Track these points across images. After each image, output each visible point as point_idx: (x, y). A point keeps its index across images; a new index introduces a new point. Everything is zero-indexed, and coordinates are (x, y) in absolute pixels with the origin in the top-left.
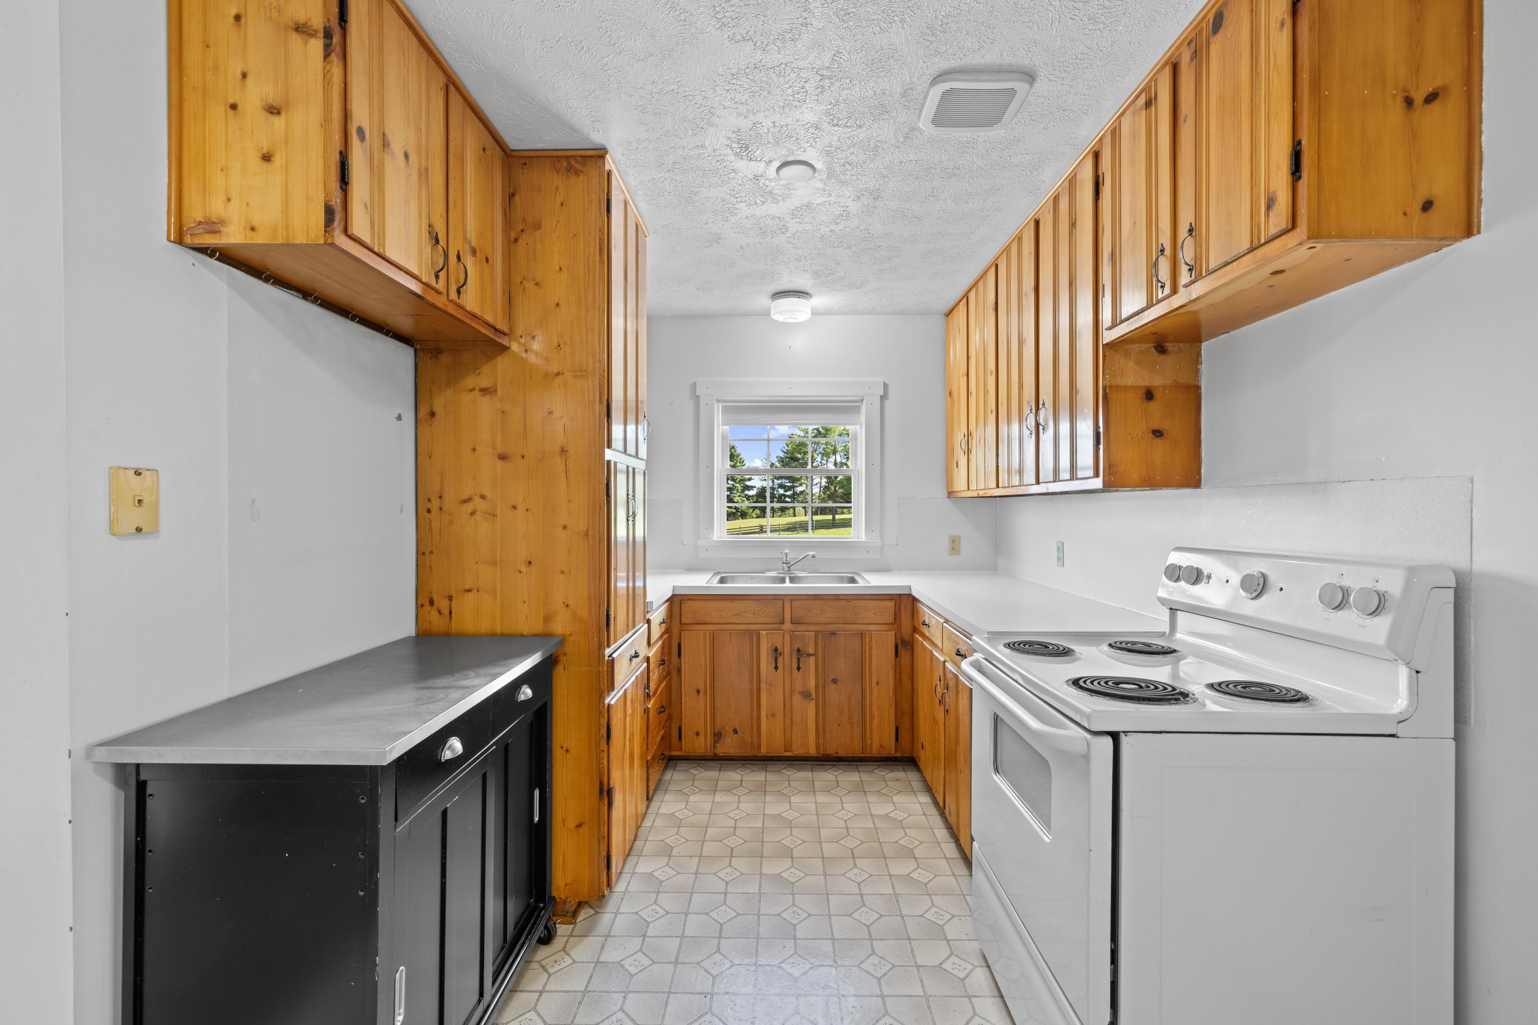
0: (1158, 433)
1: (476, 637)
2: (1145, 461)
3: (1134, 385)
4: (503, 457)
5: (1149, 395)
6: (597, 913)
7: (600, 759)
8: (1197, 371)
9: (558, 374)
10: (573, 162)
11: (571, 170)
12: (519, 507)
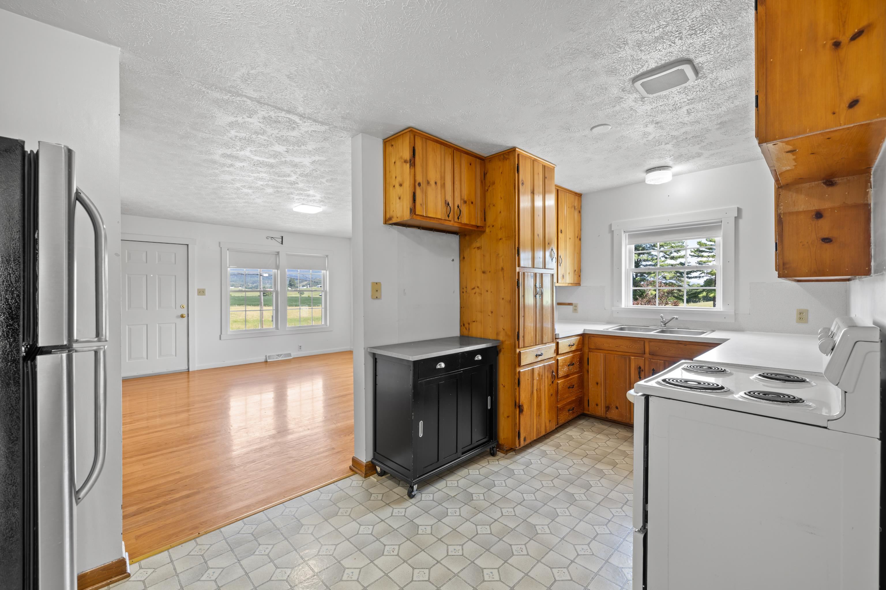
0: (827, 240)
1: (476, 338)
2: (815, 259)
3: (805, 210)
4: (484, 272)
5: (819, 215)
6: (516, 454)
7: (515, 392)
8: (866, 194)
9: (500, 239)
10: (505, 155)
11: (505, 159)
12: (489, 291)
